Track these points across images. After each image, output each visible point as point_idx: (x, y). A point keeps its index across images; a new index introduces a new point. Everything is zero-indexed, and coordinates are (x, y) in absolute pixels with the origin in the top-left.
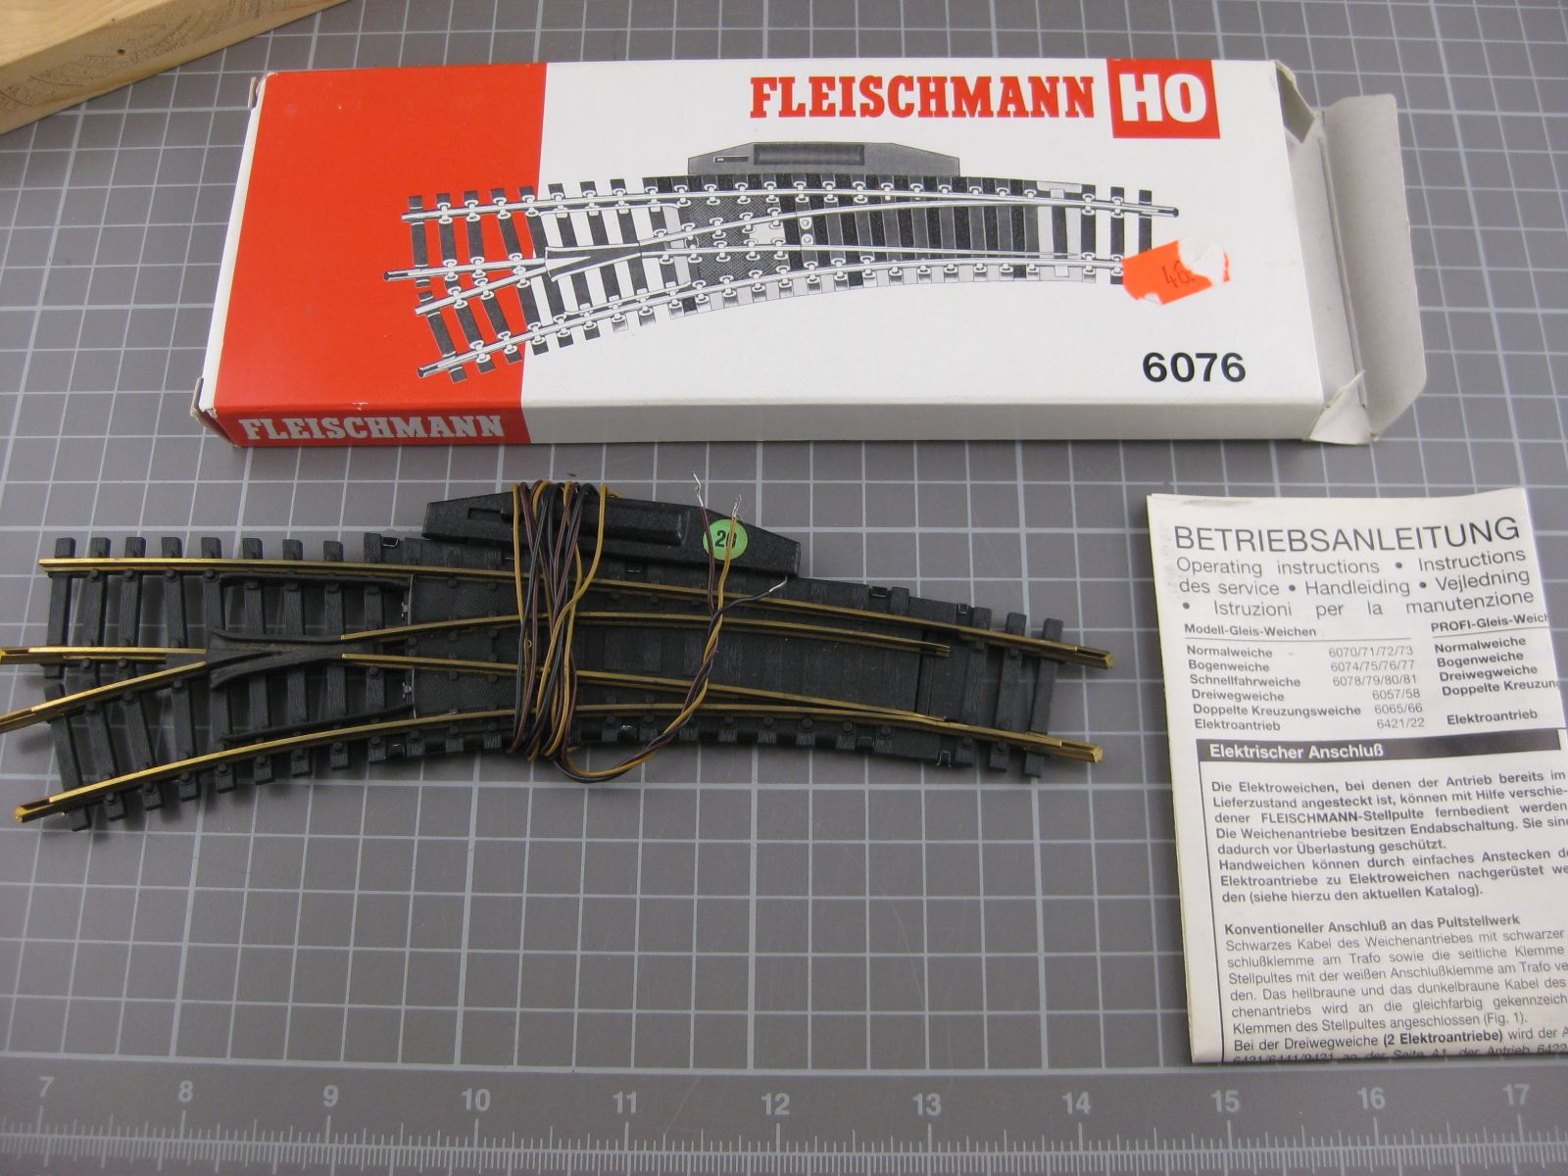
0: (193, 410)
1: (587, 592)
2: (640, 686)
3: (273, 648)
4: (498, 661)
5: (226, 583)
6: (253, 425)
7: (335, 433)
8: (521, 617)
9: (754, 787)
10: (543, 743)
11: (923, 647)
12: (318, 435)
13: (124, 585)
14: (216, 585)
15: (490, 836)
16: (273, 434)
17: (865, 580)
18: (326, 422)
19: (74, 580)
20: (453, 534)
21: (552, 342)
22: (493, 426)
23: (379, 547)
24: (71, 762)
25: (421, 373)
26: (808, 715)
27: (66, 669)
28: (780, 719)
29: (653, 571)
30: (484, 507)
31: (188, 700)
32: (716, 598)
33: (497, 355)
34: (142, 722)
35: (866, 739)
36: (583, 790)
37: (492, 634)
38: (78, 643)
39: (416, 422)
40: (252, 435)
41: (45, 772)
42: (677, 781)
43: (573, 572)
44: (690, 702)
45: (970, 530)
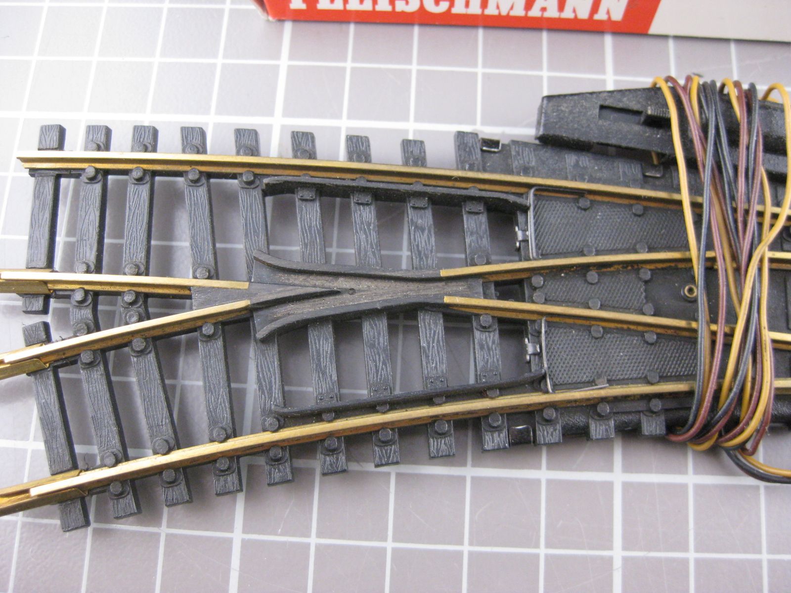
3: (342, 283)
4: (655, 315)
5: (271, 190)
8: (694, 253)
13: (131, 188)
14: (257, 194)
15: (641, 550)
19: (63, 181)
20: (583, 138)
23: (479, 152)
24: (60, 433)
27: (52, 300)
30: (620, 105)
31: (221, 355)
34: (158, 376)
37: (645, 274)
38: (69, 267)
41: (25, 438)
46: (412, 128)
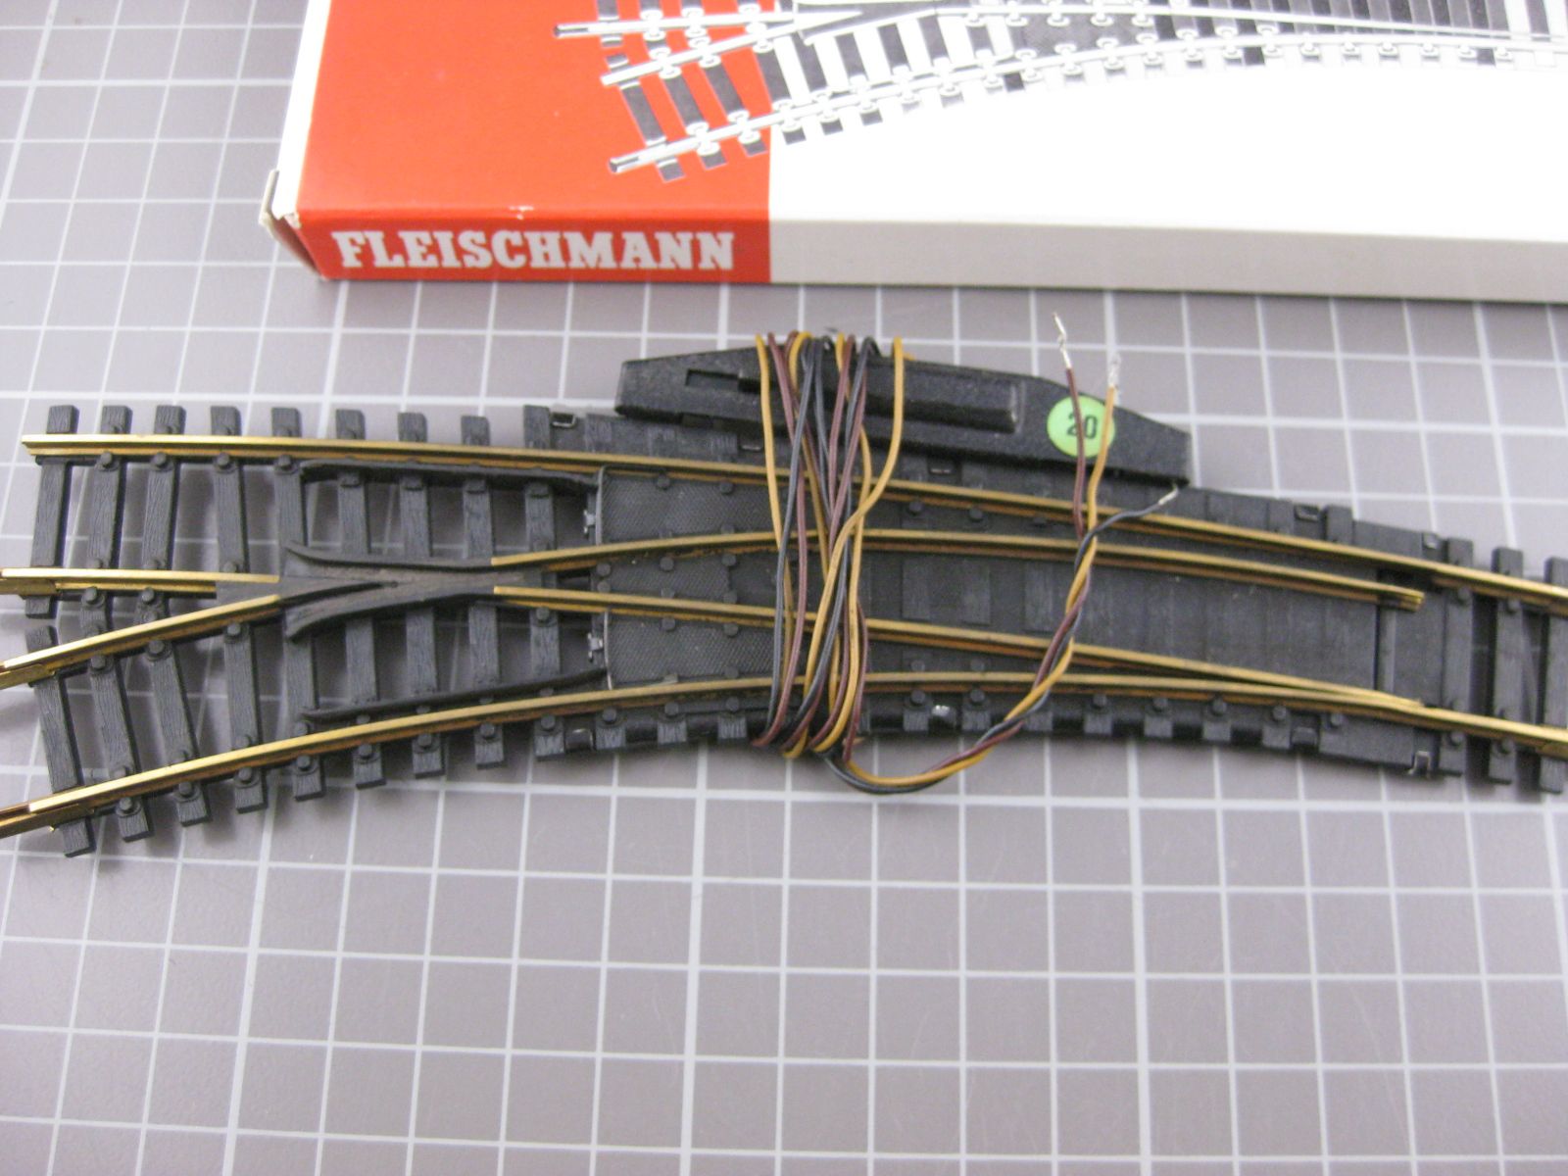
0: (263, 217)
1: (880, 502)
2: (960, 645)
3: (383, 576)
4: (739, 602)
5: (311, 475)
6: (353, 242)
7: (477, 257)
8: (778, 534)
9: (1134, 803)
10: (813, 732)
11: (1382, 595)
12: (450, 261)
13: (153, 477)
14: (294, 481)
15: (726, 875)
16: (381, 259)
17: (1277, 492)
18: (466, 238)
19: (76, 470)
20: (664, 409)
21: (814, 130)
22: (719, 251)
23: (547, 426)
24: (65, 748)
25: (614, 167)
26: (1218, 694)
27: (60, 604)
28: (1179, 700)
29: (970, 471)
30: (711, 369)
31: (249, 658)
32: (1085, 515)
33: (730, 146)
34: (177, 687)
35: (1306, 733)
36: (869, 807)
37: (729, 560)
38: (79, 563)
39: (603, 240)
40: (350, 259)
41: (24, 762)
42: (1016, 793)
43: (858, 465)
44: (1048, 671)
45: (1422, 427)
46: (481, 403)
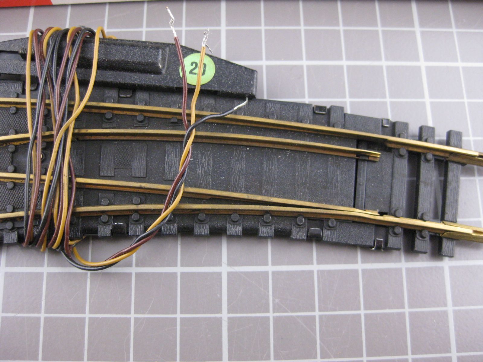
1: (82, 113)
2: (128, 190)
8: (30, 135)
9: (224, 269)
10: (49, 240)
11: (358, 154)
17: (307, 100)
26: (267, 212)
28: (243, 214)
29: (140, 95)
30: (8, 50)
32: (189, 115)
35: (315, 230)
36: (87, 274)
37: (11, 148)
42: (162, 266)
43: (72, 97)
44: (169, 204)
45: (384, 63)
